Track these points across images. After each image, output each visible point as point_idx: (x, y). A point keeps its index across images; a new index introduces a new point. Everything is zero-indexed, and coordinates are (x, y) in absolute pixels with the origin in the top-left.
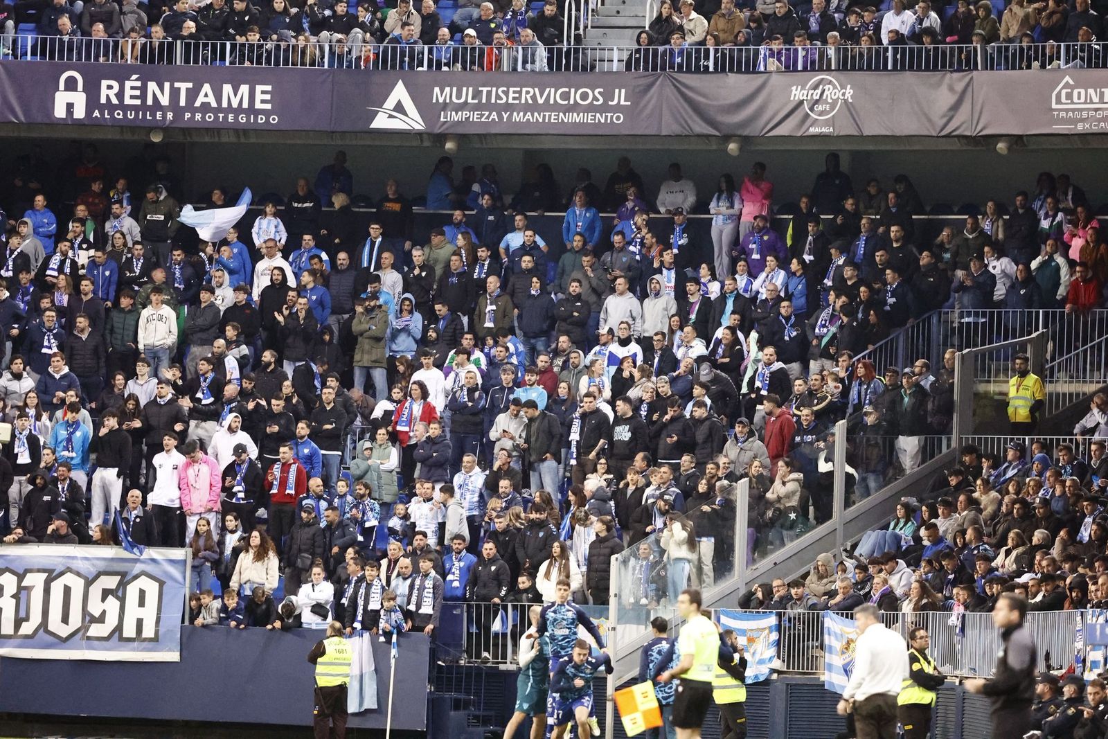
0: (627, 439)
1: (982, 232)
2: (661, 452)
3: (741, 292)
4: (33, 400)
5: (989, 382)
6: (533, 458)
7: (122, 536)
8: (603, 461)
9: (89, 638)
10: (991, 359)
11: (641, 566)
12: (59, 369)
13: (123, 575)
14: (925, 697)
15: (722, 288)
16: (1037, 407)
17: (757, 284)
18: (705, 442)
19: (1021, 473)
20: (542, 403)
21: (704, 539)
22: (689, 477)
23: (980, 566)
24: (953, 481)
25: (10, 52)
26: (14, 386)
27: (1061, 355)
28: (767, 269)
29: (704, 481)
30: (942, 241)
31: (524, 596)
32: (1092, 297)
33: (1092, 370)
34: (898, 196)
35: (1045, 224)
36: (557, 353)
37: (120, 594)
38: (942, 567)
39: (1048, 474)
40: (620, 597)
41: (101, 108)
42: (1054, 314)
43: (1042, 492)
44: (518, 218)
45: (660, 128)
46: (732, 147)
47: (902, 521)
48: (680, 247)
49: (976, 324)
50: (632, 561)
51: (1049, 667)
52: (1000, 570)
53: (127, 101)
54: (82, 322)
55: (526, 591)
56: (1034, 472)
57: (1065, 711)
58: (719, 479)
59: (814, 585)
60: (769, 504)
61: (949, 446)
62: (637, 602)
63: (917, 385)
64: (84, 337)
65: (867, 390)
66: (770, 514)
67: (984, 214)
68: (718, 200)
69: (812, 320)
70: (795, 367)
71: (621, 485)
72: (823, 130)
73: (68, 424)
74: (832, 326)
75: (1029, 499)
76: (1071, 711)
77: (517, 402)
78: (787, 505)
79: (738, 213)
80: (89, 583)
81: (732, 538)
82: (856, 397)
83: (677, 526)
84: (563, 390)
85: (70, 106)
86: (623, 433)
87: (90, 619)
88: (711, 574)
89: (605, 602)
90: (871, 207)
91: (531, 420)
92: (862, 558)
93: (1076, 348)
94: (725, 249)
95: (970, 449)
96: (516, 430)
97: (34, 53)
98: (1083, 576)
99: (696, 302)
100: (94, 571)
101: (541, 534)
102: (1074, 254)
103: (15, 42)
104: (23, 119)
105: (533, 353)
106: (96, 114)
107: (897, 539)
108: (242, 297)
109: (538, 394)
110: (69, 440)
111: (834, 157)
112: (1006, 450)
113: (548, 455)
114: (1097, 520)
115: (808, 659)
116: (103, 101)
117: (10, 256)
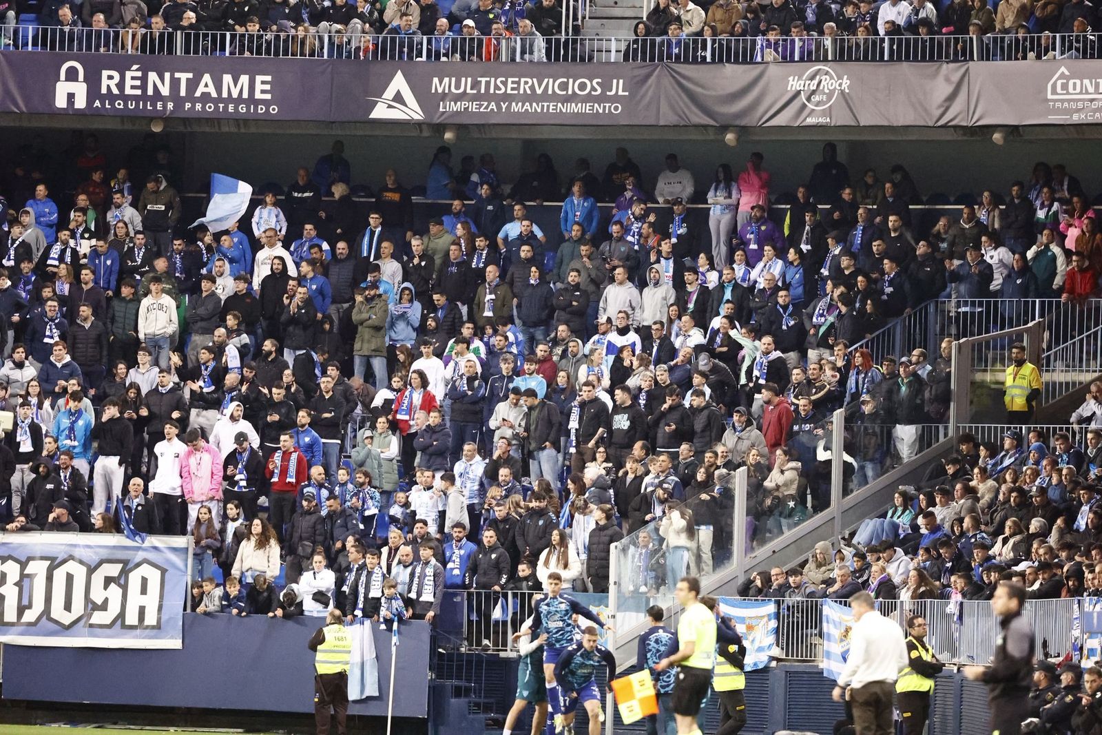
0: (626, 428)
1: (979, 223)
2: (660, 440)
3: (739, 281)
4: (35, 389)
5: (986, 371)
6: (533, 446)
7: (124, 524)
8: (601, 449)
9: (91, 626)
10: (988, 347)
11: (641, 554)
12: (62, 357)
13: (125, 562)
14: (923, 684)
15: (720, 277)
16: (1033, 395)
17: (754, 274)
18: (703, 431)
19: (1018, 462)
21: (703, 527)
22: (687, 466)
23: (977, 554)
24: (951, 470)
25: (11, 42)
26: (16, 374)
27: (1057, 344)
28: (765, 259)
29: (702, 470)
30: (939, 232)
31: (524, 583)
32: (1088, 286)
33: (1088, 360)
34: (894, 185)
35: (1041, 214)
36: (556, 342)
37: (122, 582)
38: (940, 555)
39: (1044, 462)
40: (620, 585)
41: (102, 98)
42: (1050, 303)
43: (1038, 480)
44: (517, 207)
45: (658, 118)
46: (730, 137)
47: (900, 509)
48: (679, 237)
49: (973, 314)
50: (632, 549)
52: (998, 558)
53: (128, 91)
54: (85, 311)
55: (526, 579)
56: (1031, 461)
57: (1063, 698)
58: (718, 467)
59: (812, 574)
60: (767, 492)
61: (946, 435)
62: (636, 591)
63: (915, 374)
64: (87, 325)
65: (864, 378)
66: (768, 502)
67: (981, 204)
68: (716, 190)
69: (809, 309)
70: (792, 356)
71: (620, 473)
72: (820, 120)
73: (71, 413)
74: (829, 315)
75: (1025, 487)
76: (1069, 698)
77: (516, 391)
78: (786, 493)
79: (735, 203)
80: (91, 570)
81: (731, 525)
82: (853, 385)
83: (676, 514)
84: (561, 379)
85: (71, 97)
86: (622, 422)
87: (92, 606)
88: (710, 562)
89: (605, 590)
90: (868, 197)
91: (531, 408)
92: (860, 546)
93: (1073, 337)
94: (723, 239)
95: (967, 438)
96: (516, 418)
97: (35, 44)
98: (1080, 564)
99: (695, 292)
100: (96, 559)
102: (1070, 243)
103: (16, 32)
104: (24, 109)
105: (532, 342)
106: (97, 104)
107: (895, 527)
108: (242, 286)
109: (537, 383)
110: (72, 429)
111: (831, 147)
112: (1002, 439)
113: (547, 443)
114: (1094, 508)
115: (807, 647)
116: (104, 91)
117: (12, 245)
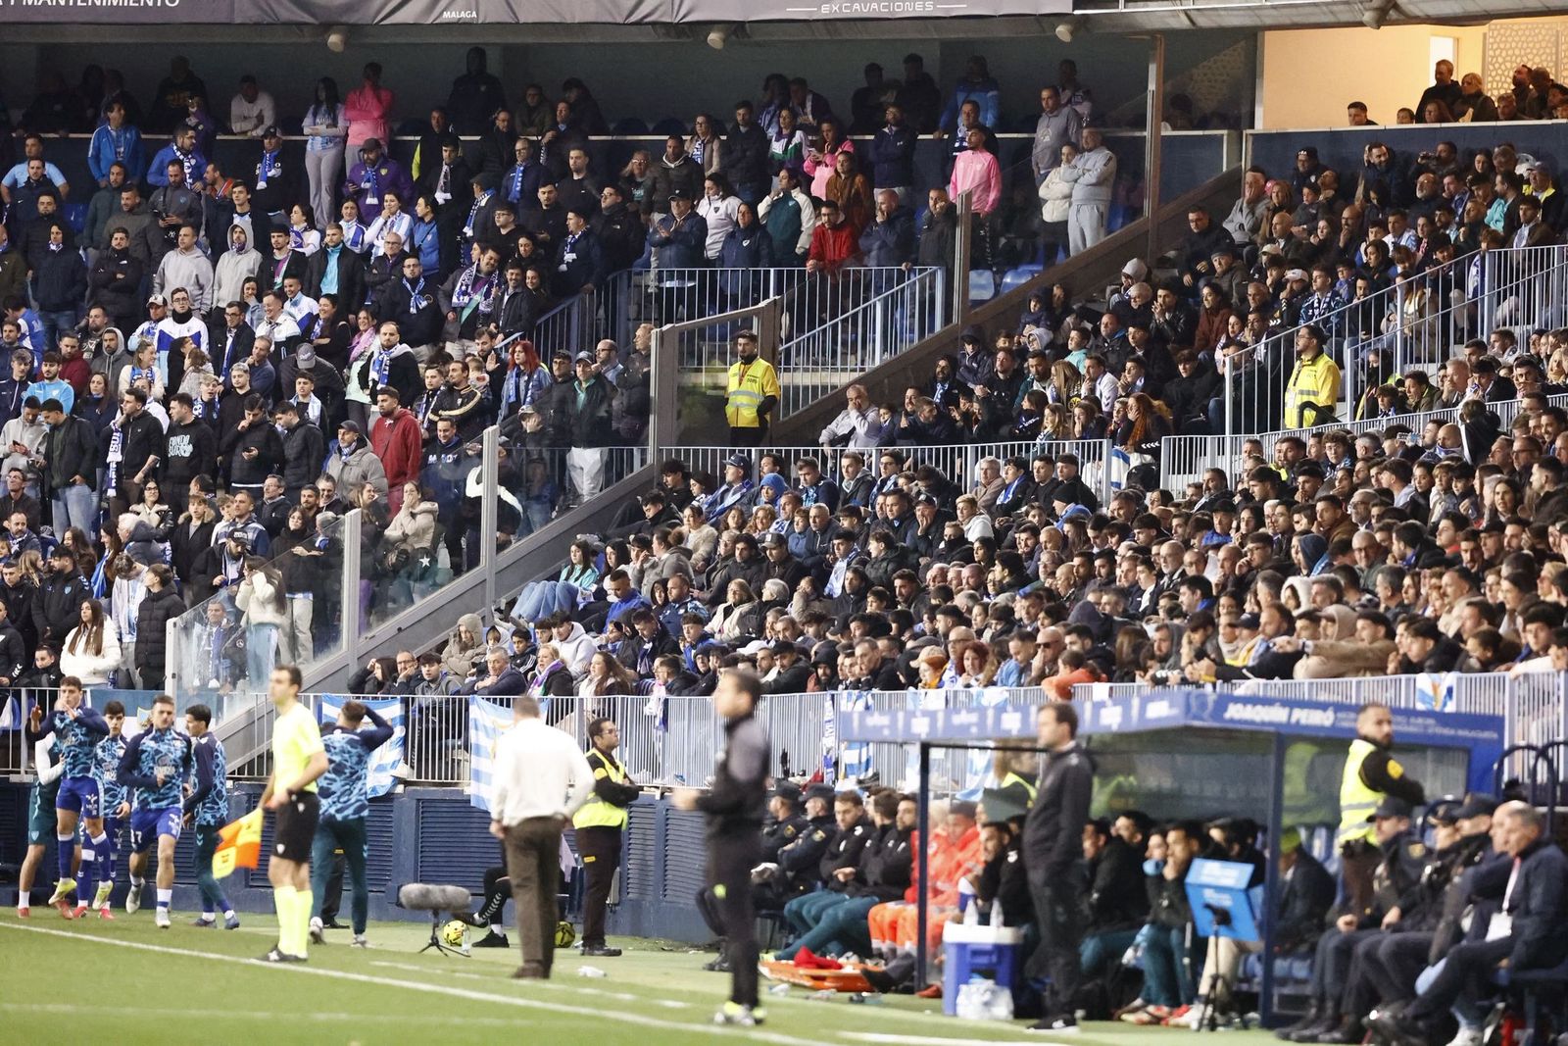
0: (187, 455)
1: (689, 160)
2: (236, 473)
3: (348, 245)
5: (699, 370)
6: (56, 481)
8: (152, 485)
10: (702, 337)
11: (210, 634)
14: (611, 816)
15: (322, 239)
16: (767, 405)
17: (370, 234)
18: (298, 458)
19: (745, 500)
20: (68, 403)
21: (299, 596)
22: (275, 507)
23: (689, 631)
24: (650, 511)
27: (801, 331)
28: (385, 213)
29: (297, 514)
30: (632, 174)
31: (44, 678)
32: (844, 250)
33: (844, 354)
34: (571, 107)
35: (777, 148)
36: (87, 333)
38: (635, 632)
39: (783, 500)
40: (180, 678)
42: (791, 274)
43: (774, 526)
44: (29, 142)
45: (231, 13)
46: (334, 39)
47: (578, 568)
48: (269, 180)
49: (681, 290)
50: (198, 628)
51: (786, 773)
52: (717, 636)
55: (47, 670)
56: (764, 498)
57: (810, 835)
58: (319, 510)
59: (455, 660)
60: (391, 545)
61: (643, 462)
62: (205, 685)
63: (599, 377)
65: (528, 382)
66: (392, 558)
67: (693, 133)
68: (315, 115)
69: (447, 286)
70: (424, 351)
71: (181, 519)
72: (463, 15)
74: (475, 292)
75: (756, 536)
76: (819, 835)
77: (32, 402)
78: (417, 546)
79: (343, 133)
81: (339, 593)
82: (512, 392)
83: (259, 578)
84: (96, 384)
86: (181, 447)
88: (310, 645)
89: (159, 685)
90: (532, 124)
91: (55, 428)
92: (521, 621)
93: (823, 322)
94: (324, 185)
95: (674, 466)
96: (32, 442)
98: (834, 644)
99: (284, 260)
101: (68, 590)
102: (818, 189)
105: (54, 333)
107: (572, 593)
109: (60, 391)
111: (478, 53)
112: (723, 467)
113: (77, 477)
114: (853, 565)
115: (447, 763)
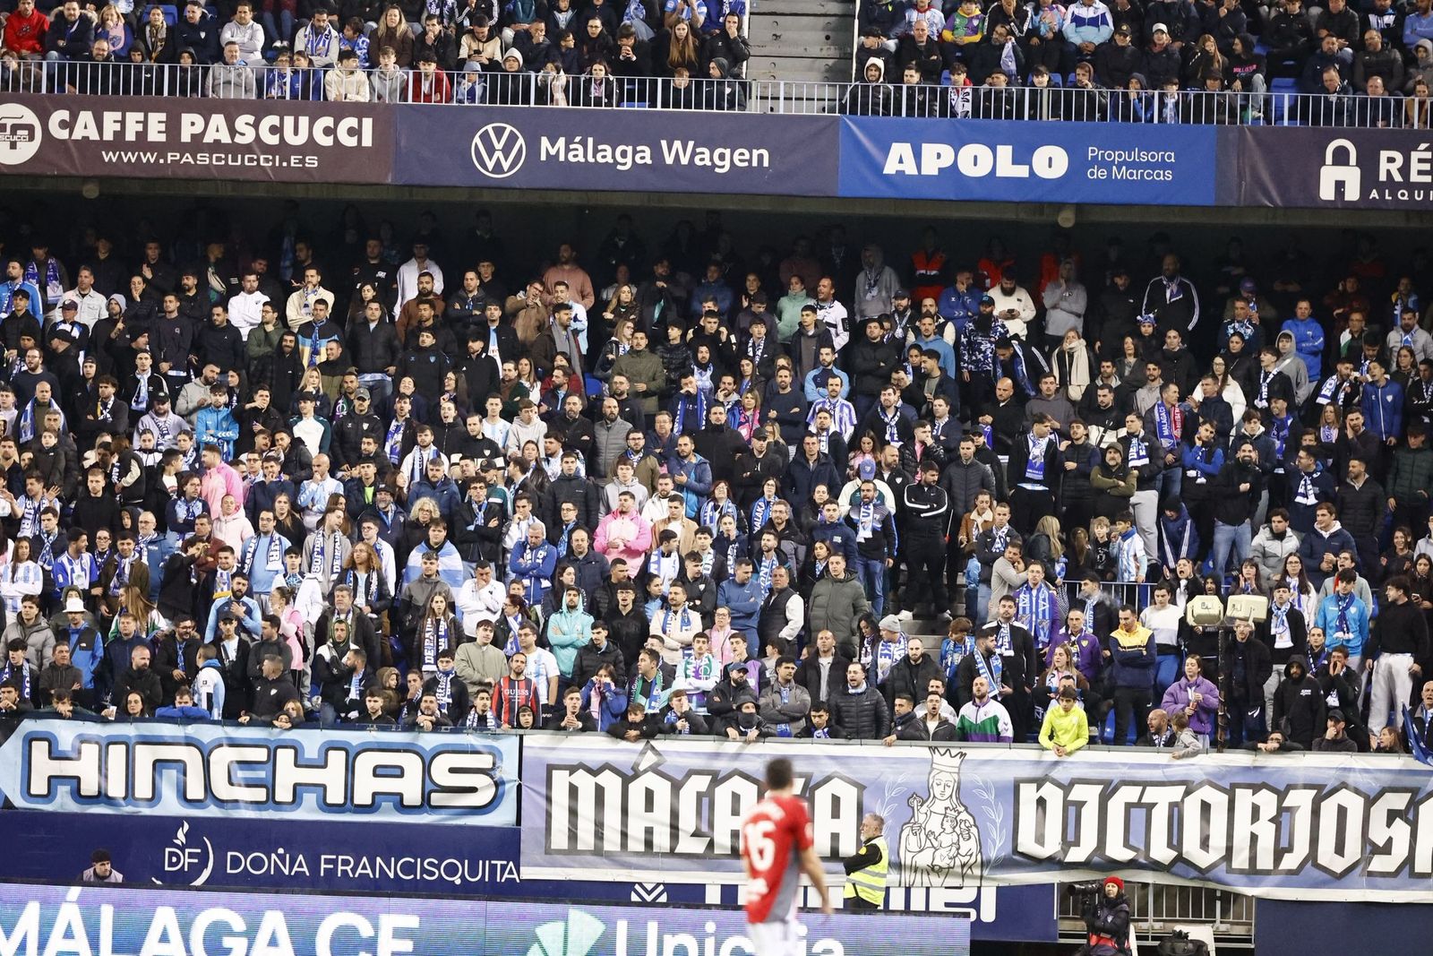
4: (1294, 566)
7: (1412, 742)
9: (1371, 874)
12: (1329, 525)
13: (1414, 791)
25: (1261, 115)
26: (1275, 547)
37: (1410, 816)
41: (1381, 187)
53: (1414, 178)
54: (1356, 466)
64: (1358, 486)
73: (1339, 598)
80: (1370, 802)
85: (1340, 185)
87: (1373, 849)
97: (1292, 117)
100: (1376, 787)
103: (1267, 102)
104: (1279, 202)
106: (1374, 194)
110: (1342, 618)
116: (1383, 177)
117: (1265, 380)
